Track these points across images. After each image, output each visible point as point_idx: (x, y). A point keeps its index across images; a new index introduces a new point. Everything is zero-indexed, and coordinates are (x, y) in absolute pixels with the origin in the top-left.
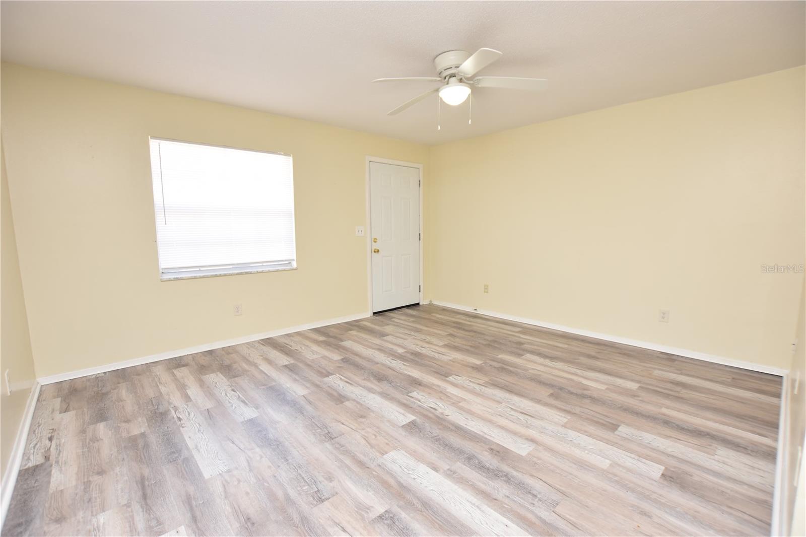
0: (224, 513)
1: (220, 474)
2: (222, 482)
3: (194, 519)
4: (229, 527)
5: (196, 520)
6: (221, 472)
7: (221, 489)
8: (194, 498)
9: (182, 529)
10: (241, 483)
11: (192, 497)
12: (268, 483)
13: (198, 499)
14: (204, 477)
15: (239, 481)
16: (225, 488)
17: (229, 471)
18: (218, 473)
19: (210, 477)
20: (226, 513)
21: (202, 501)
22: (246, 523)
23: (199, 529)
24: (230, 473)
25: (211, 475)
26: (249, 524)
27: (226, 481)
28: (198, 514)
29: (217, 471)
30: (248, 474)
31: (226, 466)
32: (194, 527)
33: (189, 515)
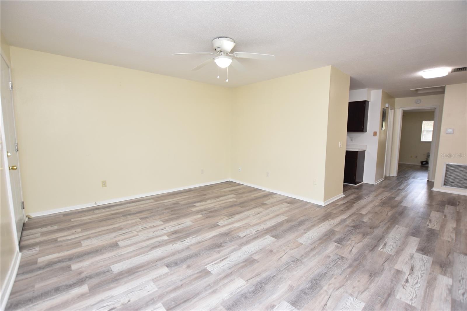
0: (376, 285)
1: (356, 298)
2: (361, 294)
3: (389, 295)
4: (380, 281)
5: (389, 294)
6: (355, 299)
7: (365, 293)
8: (381, 302)
9: (398, 297)
10: (355, 286)
11: (381, 303)
12: (347, 275)
13: (379, 300)
14: (365, 305)
15: (354, 287)
16: (363, 292)
17: (351, 295)
18: (357, 300)
19: (362, 302)
20: (375, 285)
21: (379, 297)
22: (373, 276)
23: (391, 291)
24: (352, 294)
25: (361, 302)
26: (372, 275)
27: (359, 293)
28: (386, 295)
29: (356, 301)
30: (347, 286)
31: (349, 299)
32: (392, 293)
33: (390, 299)
